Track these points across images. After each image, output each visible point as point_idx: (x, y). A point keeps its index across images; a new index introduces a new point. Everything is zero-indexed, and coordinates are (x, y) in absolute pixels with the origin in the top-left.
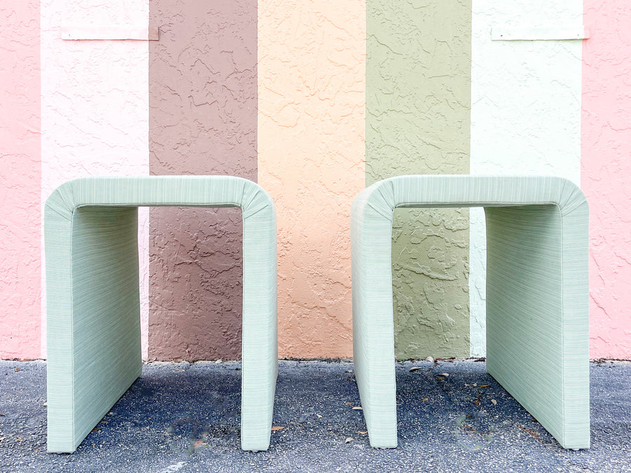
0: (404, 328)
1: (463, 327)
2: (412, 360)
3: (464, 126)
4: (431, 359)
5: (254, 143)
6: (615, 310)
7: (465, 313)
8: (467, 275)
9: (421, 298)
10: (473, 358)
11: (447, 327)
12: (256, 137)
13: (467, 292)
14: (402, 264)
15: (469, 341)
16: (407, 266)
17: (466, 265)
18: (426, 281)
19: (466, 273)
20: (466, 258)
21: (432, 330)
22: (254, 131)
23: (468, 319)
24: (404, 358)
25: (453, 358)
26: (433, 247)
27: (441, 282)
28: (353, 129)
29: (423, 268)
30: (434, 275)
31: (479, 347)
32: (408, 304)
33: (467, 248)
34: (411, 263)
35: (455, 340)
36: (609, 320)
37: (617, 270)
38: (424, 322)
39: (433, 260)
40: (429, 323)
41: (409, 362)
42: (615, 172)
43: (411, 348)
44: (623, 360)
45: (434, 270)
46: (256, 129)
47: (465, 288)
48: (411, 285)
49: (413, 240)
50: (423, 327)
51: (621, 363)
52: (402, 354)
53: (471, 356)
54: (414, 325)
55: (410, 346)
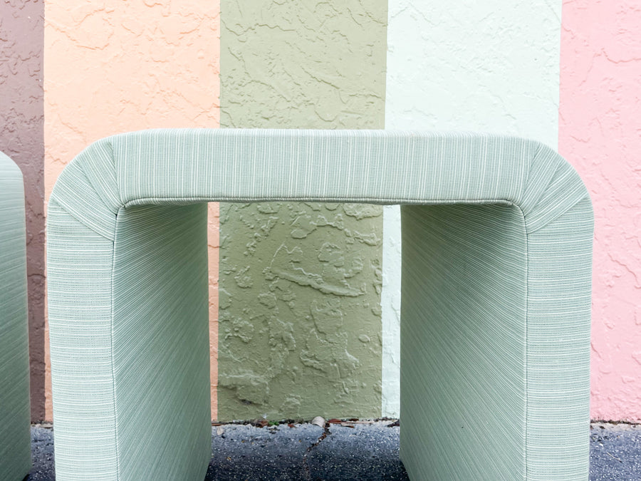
0: (279, 372)
1: (372, 371)
2: (291, 422)
3: (376, 53)
4: (320, 422)
5: (37, 74)
6: (608, 345)
7: (375, 348)
8: (378, 288)
9: (306, 325)
10: (386, 419)
11: (346, 370)
12: (41, 64)
13: (378, 315)
14: (277, 270)
15: (380, 393)
16: (284, 273)
17: (378, 272)
18: (316, 299)
19: (377, 286)
20: (377, 262)
21: (323, 375)
22: (38, 55)
23: (379, 358)
24: (278, 419)
25: (355, 420)
26: (326, 244)
27: (338, 300)
28: (201, 54)
29: (310, 277)
30: (327, 287)
31: (392, 405)
32: (286, 334)
33: (379, 245)
34: (291, 270)
35: (358, 390)
36: (599, 360)
37: (613, 283)
38: (311, 362)
39: (325, 264)
40: (317, 364)
41: (286, 426)
42: (612, 128)
43: (289, 403)
44: (619, 422)
45: (327, 280)
46: (41, 51)
47: (376, 309)
48: (292, 304)
49: (295, 232)
50: (309, 371)
51: (616, 428)
52: (275, 412)
53: (384, 416)
54: (295, 368)
55: (288, 400)
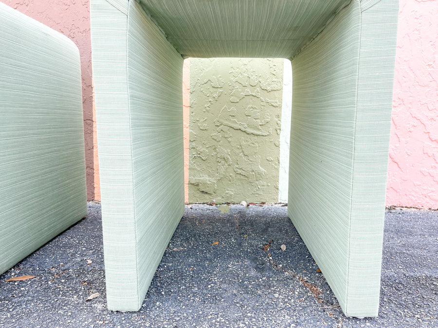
0: (222, 176)
1: (274, 177)
2: (228, 204)
4: (244, 204)
6: (407, 165)
7: (276, 164)
8: (278, 131)
9: (238, 151)
10: (281, 203)
11: (259, 176)
13: (278, 146)
14: (221, 120)
15: (278, 189)
16: (226, 122)
17: (279, 122)
18: (243, 137)
19: (277, 130)
20: (278, 116)
21: (246, 178)
23: (277, 170)
24: (221, 202)
25: (263, 203)
26: (250, 106)
27: (256, 137)
29: (240, 125)
30: (249, 130)
31: (284, 196)
32: (226, 156)
33: (280, 107)
34: (230, 120)
35: (265, 187)
36: (401, 173)
37: (412, 129)
38: (239, 171)
39: (249, 117)
40: (243, 173)
41: (226, 205)
42: (416, 40)
43: (227, 193)
44: (411, 207)
45: (249, 126)
47: (277, 143)
48: (230, 139)
49: (232, 99)
50: (238, 176)
51: (409, 210)
52: (220, 198)
53: (279, 202)
54: (231, 174)
55: (227, 192)
